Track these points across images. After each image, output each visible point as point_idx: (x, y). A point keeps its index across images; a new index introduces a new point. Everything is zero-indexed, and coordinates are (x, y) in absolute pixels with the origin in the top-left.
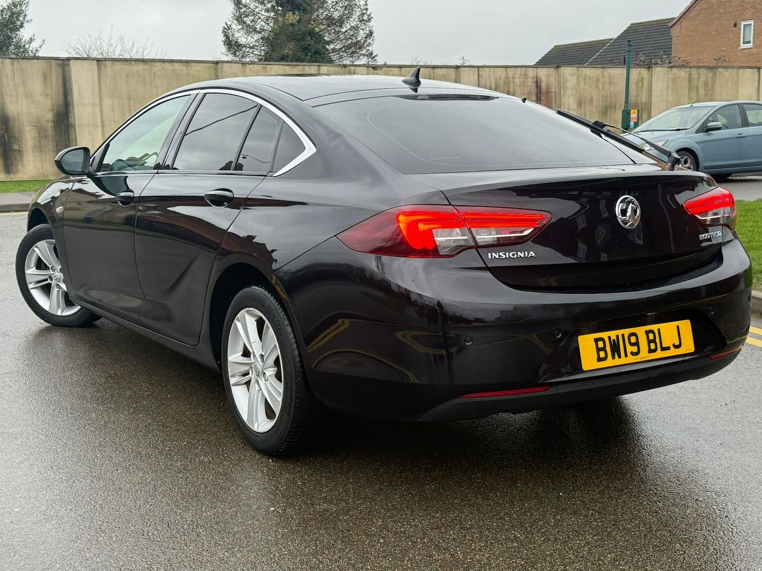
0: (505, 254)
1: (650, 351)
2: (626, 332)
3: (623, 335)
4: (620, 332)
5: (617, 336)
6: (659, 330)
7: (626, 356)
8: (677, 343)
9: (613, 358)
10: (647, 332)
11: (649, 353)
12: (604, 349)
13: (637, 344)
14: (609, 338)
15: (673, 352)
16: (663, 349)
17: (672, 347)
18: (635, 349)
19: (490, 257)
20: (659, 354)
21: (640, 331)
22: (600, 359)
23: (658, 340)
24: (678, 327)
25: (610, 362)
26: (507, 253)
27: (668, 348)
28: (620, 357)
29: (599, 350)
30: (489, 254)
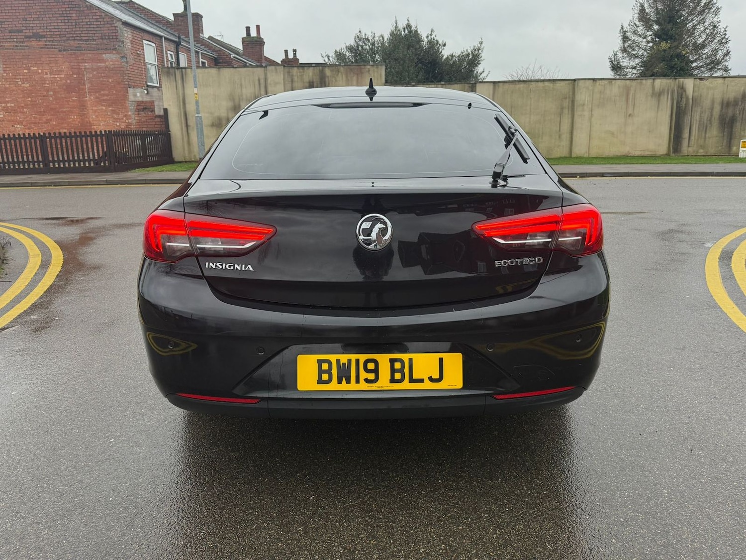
0: (222, 265)
1: (393, 380)
2: (363, 357)
3: (357, 361)
4: (353, 357)
5: (349, 361)
6: (411, 360)
7: (358, 381)
8: (436, 376)
9: (340, 382)
10: (392, 361)
11: (390, 383)
12: (329, 372)
13: (376, 371)
14: (338, 361)
15: (428, 385)
16: (412, 380)
17: (427, 380)
18: (371, 376)
19: (207, 266)
20: (406, 385)
21: (383, 359)
22: (320, 381)
23: (406, 370)
24: (441, 360)
25: (334, 386)
26: (224, 265)
27: (422, 381)
28: (348, 381)
29: (321, 372)
30: (207, 263)
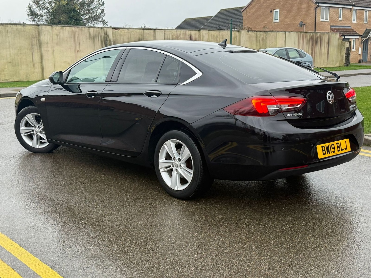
0: (292, 114)
1: (338, 151)
2: (331, 143)
3: (330, 145)
5: (328, 145)
6: (340, 142)
7: (331, 153)
8: (346, 148)
9: (328, 154)
10: (337, 144)
12: (324, 150)
13: (334, 148)
14: (326, 146)
15: (345, 151)
17: (344, 149)
18: (333, 150)
19: (287, 116)
20: (341, 152)
21: (335, 143)
22: (323, 154)
23: (340, 147)
24: (345, 141)
25: (327, 155)
26: (293, 114)
27: (343, 150)
28: (329, 153)
29: (323, 151)
30: (287, 114)
